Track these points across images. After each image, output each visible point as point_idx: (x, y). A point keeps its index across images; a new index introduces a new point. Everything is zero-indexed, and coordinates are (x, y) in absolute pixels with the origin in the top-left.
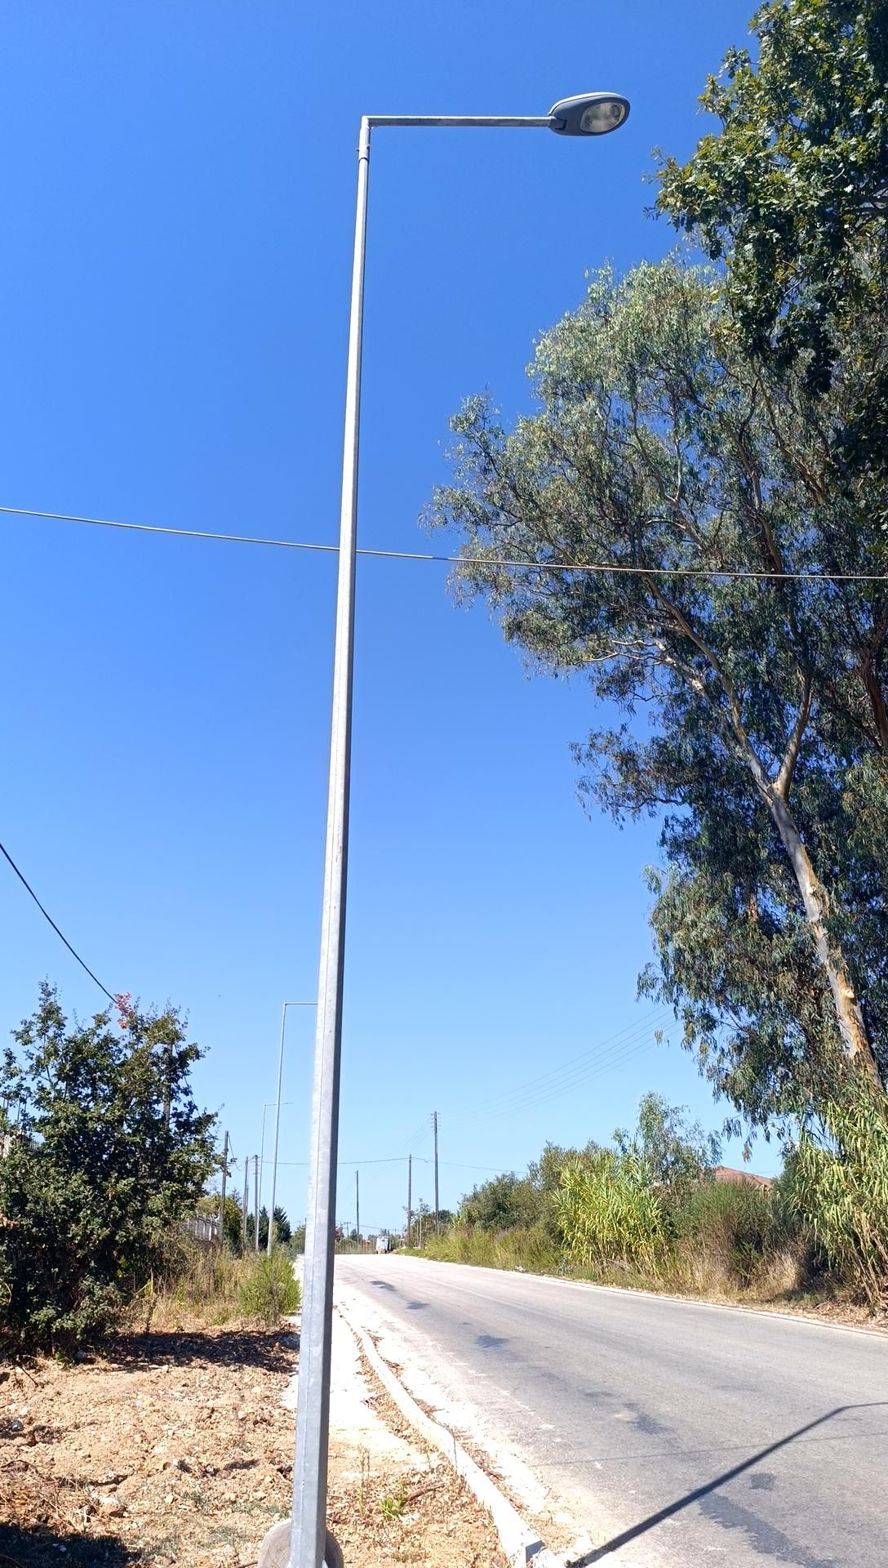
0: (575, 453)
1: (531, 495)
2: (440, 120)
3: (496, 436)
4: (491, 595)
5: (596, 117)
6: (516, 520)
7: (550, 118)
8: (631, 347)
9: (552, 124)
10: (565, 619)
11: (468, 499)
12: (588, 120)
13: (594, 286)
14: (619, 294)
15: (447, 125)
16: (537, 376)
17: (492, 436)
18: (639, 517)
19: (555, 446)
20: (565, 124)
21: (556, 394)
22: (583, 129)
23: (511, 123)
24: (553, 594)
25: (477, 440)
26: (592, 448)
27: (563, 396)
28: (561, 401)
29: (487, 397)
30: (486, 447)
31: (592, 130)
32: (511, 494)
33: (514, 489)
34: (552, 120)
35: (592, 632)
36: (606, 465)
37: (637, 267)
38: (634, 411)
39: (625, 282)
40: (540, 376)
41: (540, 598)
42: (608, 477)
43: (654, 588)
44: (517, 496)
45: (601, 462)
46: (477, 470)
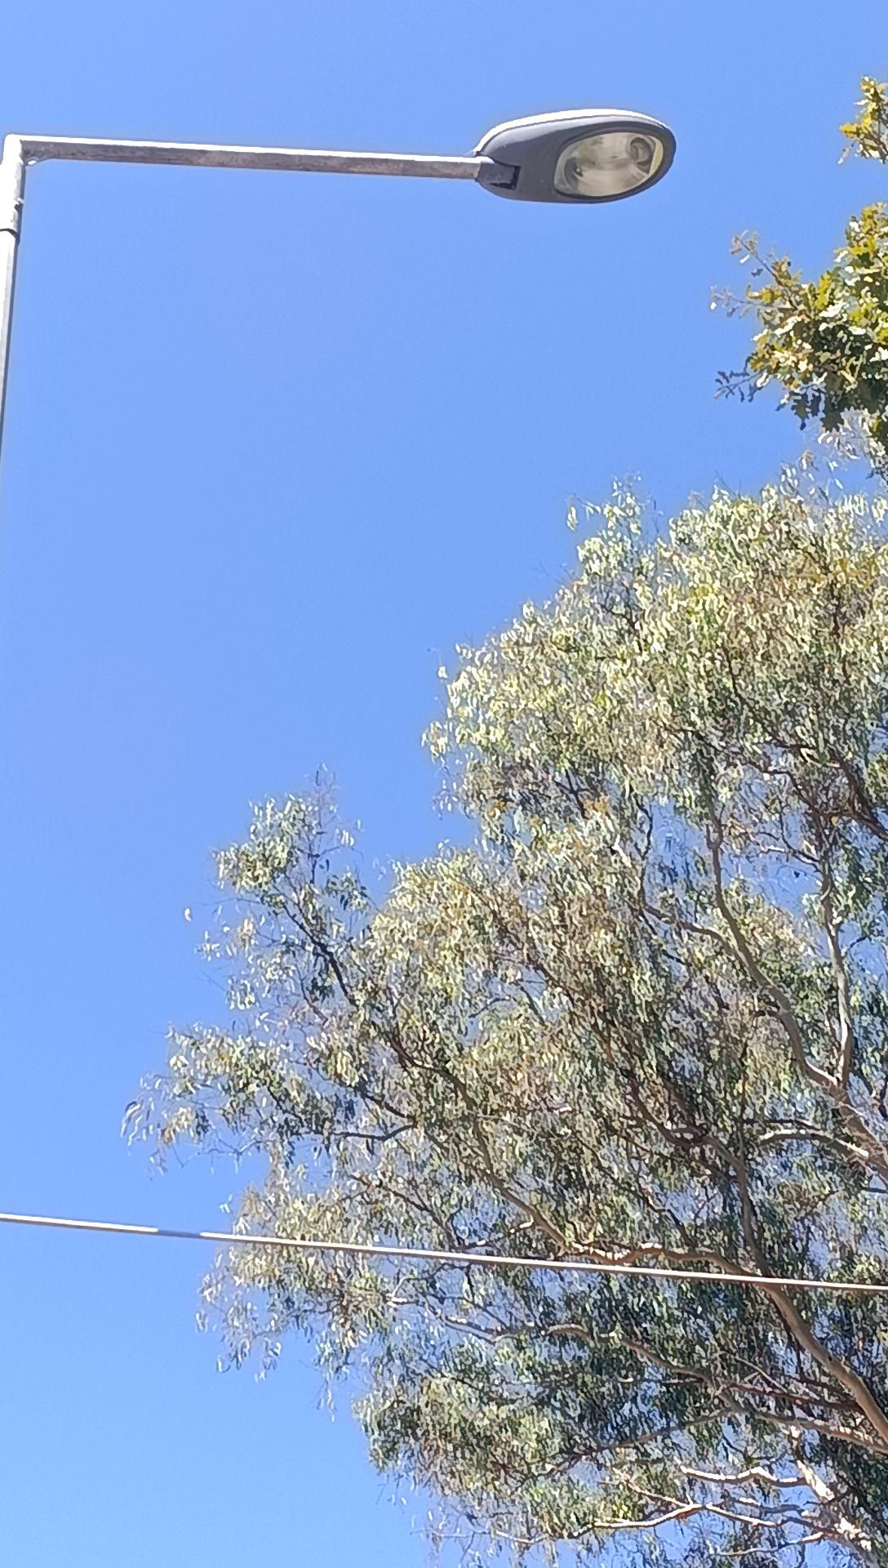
0: (560, 949)
1: (440, 1057)
2: (203, 152)
3: (345, 903)
4: (329, 1330)
5: (593, 163)
6: (400, 1122)
7: (479, 160)
8: (700, 693)
9: (484, 174)
10: (542, 1402)
11: (264, 1066)
12: (573, 168)
13: (594, 543)
14: (661, 563)
15: (222, 165)
16: (454, 753)
17: (333, 903)
18: (739, 1121)
19: (503, 932)
20: (516, 177)
21: (505, 799)
22: (561, 187)
23: (382, 168)
24: (507, 1330)
25: (293, 910)
26: (602, 938)
27: (524, 802)
28: (518, 816)
29: (320, 801)
30: (317, 932)
31: (583, 190)
32: (384, 1053)
33: (393, 1038)
34: (483, 165)
35: (623, 1440)
36: (644, 982)
37: (704, 505)
38: (714, 847)
39: (673, 535)
40: (460, 754)
41: (470, 1340)
42: (651, 1013)
43: (791, 1319)
44: (404, 1059)
45: (630, 974)
46: (291, 986)
